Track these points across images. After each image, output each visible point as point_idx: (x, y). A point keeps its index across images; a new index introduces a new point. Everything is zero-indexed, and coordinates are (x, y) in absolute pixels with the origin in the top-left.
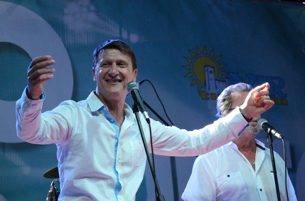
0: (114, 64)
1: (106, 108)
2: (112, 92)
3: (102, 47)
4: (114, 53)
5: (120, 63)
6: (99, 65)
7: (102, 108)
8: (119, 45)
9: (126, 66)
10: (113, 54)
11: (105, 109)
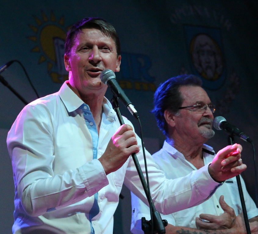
0: (96, 47)
1: (87, 107)
2: (94, 84)
3: (79, 27)
4: (94, 33)
5: (103, 47)
6: (75, 49)
7: (82, 106)
8: (101, 24)
9: (110, 50)
10: (94, 35)
11: (85, 108)
